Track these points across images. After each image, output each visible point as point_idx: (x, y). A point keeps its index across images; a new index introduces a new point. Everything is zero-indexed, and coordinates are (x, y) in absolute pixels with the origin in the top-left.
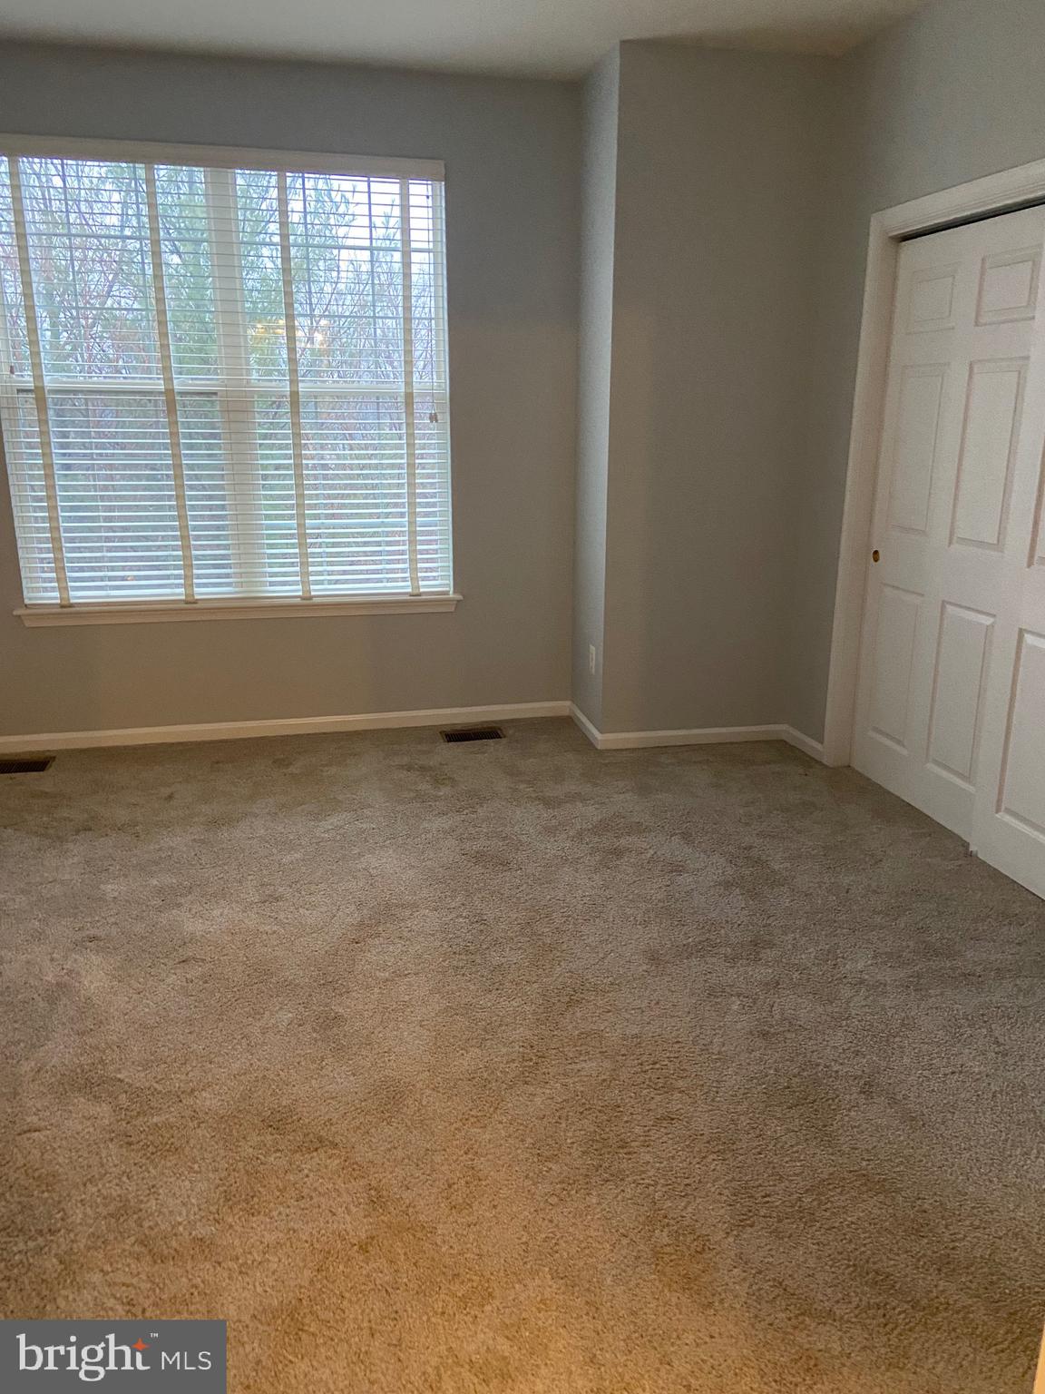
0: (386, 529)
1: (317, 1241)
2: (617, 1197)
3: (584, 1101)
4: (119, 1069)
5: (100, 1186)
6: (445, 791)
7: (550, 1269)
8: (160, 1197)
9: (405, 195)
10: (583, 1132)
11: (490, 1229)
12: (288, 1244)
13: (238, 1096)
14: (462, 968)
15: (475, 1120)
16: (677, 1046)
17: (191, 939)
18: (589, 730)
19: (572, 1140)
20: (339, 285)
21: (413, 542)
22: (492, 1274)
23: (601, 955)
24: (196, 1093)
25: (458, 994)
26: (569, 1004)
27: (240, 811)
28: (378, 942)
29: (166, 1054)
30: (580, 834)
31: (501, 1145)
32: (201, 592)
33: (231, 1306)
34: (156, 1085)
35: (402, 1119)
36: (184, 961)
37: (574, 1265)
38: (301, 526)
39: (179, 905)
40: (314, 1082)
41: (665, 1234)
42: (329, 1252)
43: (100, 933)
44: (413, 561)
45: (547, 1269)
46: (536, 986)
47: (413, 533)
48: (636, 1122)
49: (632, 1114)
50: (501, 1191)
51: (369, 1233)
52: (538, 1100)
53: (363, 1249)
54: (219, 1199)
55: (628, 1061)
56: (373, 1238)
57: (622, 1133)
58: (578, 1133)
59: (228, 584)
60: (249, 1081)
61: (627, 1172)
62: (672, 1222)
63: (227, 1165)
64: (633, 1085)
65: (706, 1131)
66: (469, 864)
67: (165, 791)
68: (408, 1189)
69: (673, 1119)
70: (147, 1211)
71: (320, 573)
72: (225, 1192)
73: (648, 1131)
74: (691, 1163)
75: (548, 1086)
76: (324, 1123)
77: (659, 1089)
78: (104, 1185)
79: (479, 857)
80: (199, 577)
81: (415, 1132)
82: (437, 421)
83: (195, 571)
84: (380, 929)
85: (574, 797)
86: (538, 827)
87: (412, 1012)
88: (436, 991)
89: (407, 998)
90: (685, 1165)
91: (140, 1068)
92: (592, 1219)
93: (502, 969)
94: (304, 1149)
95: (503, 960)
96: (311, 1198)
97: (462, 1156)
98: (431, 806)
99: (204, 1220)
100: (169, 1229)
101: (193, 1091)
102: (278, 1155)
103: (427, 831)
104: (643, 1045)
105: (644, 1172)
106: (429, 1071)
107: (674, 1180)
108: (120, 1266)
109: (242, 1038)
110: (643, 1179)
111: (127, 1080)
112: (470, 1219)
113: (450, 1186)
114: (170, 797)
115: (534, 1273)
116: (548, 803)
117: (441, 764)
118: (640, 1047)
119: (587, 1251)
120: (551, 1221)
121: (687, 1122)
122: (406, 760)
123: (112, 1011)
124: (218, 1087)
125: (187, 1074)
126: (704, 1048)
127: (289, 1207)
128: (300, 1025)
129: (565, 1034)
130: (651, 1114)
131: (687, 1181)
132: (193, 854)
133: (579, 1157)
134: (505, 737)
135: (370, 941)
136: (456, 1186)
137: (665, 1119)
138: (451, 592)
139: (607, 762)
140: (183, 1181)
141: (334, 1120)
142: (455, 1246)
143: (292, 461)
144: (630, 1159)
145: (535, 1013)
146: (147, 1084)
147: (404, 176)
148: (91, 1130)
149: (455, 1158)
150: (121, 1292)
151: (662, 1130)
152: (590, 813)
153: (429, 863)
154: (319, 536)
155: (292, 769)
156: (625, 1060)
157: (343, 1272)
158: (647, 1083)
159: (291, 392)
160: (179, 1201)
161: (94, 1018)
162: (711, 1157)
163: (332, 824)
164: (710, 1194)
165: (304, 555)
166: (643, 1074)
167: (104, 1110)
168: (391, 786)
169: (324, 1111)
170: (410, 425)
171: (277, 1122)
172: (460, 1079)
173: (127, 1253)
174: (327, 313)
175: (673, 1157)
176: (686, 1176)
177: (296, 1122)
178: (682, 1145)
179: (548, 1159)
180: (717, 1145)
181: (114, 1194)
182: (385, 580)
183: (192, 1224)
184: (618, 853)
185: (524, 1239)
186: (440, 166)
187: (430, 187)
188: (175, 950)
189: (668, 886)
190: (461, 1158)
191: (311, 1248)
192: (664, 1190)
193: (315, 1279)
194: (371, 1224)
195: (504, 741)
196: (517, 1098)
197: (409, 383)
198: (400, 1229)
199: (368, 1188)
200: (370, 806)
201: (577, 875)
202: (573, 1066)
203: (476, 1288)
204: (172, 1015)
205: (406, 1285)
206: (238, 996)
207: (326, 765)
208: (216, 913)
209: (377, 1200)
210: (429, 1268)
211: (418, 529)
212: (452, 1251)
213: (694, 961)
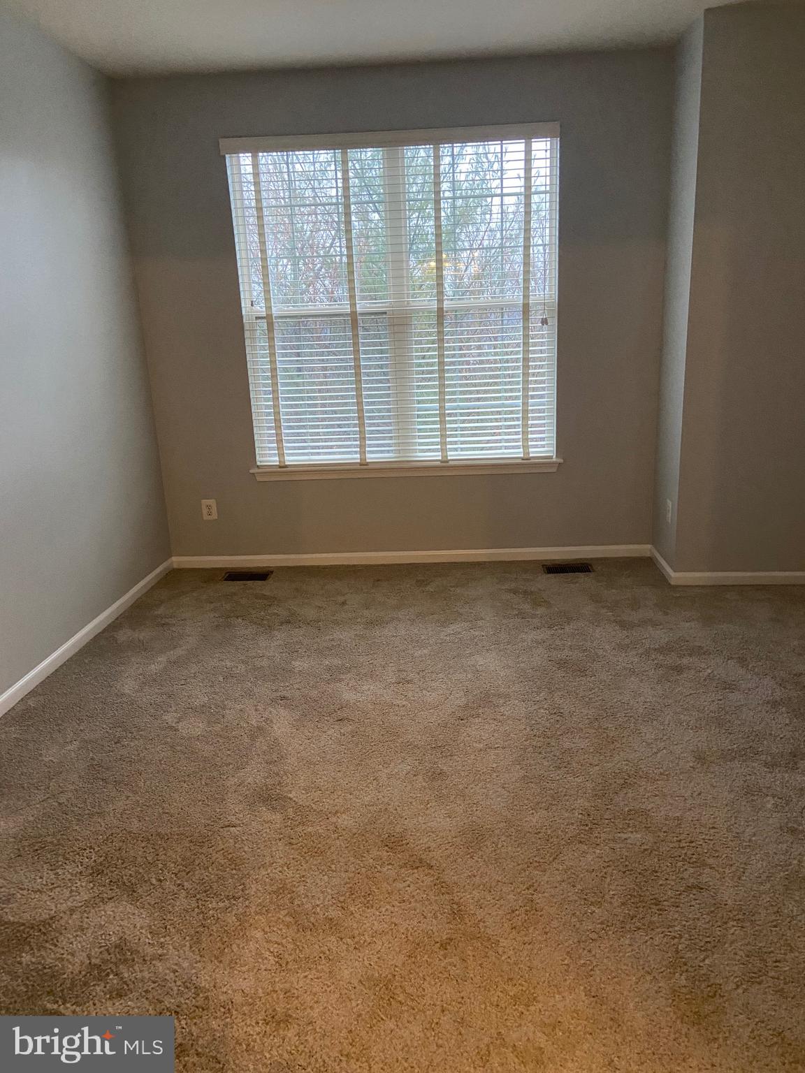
0: (505, 409)
1: (411, 935)
2: (646, 942)
3: (627, 863)
4: (291, 791)
5: (269, 871)
6: (540, 611)
7: (585, 988)
8: (308, 885)
9: (528, 151)
10: (624, 888)
11: (540, 949)
12: (390, 933)
13: (366, 820)
14: (540, 747)
15: (538, 864)
16: (713, 831)
17: (347, 705)
18: (664, 568)
19: (614, 892)
20: (491, 224)
21: (525, 418)
22: (538, 983)
23: (655, 750)
24: (339, 814)
25: (534, 767)
26: (623, 786)
27: (390, 616)
28: (477, 721)
29: (322, 784)
30: (647, 653)
31: (556, 887)
32: (371, 457)
33: (346, 971)
34: (313, 806)
35: (482, 856)
36: (340, 720)
37: (605, 988)
38: (442, 408)
39: (340, 680)
40: (420, 818)
41: (683, 977)
42: (418, 944)
43: (288, 694)
44: (525, 433)
45: (582, 988)
46: (597, 768)
47: (525, 412)
48: (670, 887)
49: (667, 879)
50: (552, 922)
51: (449, 936)
52: (589, 857)
53: (443, 946)
54: (346, 892)
55: (668, 837)
56: (451, 940)
57: (656, 894)
58: (619, 888)
59: (388, 452)
60: (375, 811)
61: (657, 925)
62: (690, 969)
63: (354, 869)
64: (670, 857)
65: (729, 902)
66: (554, 669)
67: (341, 599)
68: (481, 908)
69: (702, 889)
70: (297, 893)
71: (456, 443)
72: (351, 888)
73: (680, 894)
74: (713, 926)
75: (598, 847)
76: (425, 850)
77: (692, 863)
78: (271, 871)
79: (562, 664)
80: (370, 446)
81: (490, 867)
82: (547, 324)
83: (367, 442)
84: (480, 711)
85: (644, 623)
86: (613, 644)
87: (497, 776)
88: (518, 763)
89: (495, 765)
90: (707, 926)
91: (303, 792)
92: (624, 956)
93: (571, 752)
94: (408, 866)
95: (573, 746)
96: (410, 903)
97: (524, 890)
98: (529, 621)
99: (335, 906)
100: (311, 908)
101: (337, 812)
102: (390, 867)
103: (523, 640)
104: (683, 826)
105: (671, 927)
106: (505, 822)
107: (696, 936)
108: (275, 929)
109: (374, 780)
110: (671, 932)
111: (294, 799)
112: (526, 939)
113: (513, 912)
114: (344, 603)
115: (571, 989)
116: (623, 625)
117: (540, 590)
118: (680, 828)
119: (616, 980)
120: (590, 951)
121: (714, 893)
122: (513, 585)
123: (290, 749)
124: (354, 812)
125: (334, 800)
126: (737, 835)
127: (393, 906)
128: (415, 775)
129: (617, 808)
130: (683, 881)
131: (708, 939)
132: (354, 644)
133: (618, 906)
134: (594, 571)
135: (471, 719)
136: (517, 912)
137: (695, 888)
138: (554, 457)
139: (678, 595)
140: (324, 876)
141: (432, 848)
142: (512, 957)
143: (437, 360)
144: (661, 914)
145: (594, 789)
146: (307, 804)
147: (528, 137)
148: (268, 831)
149: (519, 891)
150: (274, 948)
151: (691, 896)
152: (661, 636)
153: (522, 665)
154: (455, 415)
155: (430, 588)
156: (667, 836)
157: (427, 961)
158: (683, 856)
159: (438, 308)
160: (319, 890)
161: (278, 754)
162: (731, 923)
163: (453, 630)
164: (726, 953)
165: (443, 429)
166: (680, 849)
167: (277, 817)
168: (500, 605)
169: (426, 840)
170: (526, 328)
171: (394, 843)
172: (529, 832)
173: (280, 921)
174: (481, 247)
175: (698, 919)
176: (708, 935)
177: (405, 846)
178: (707, 910)
179: (592, 904)
180: (738, 914)
181: (277, 877)
182: (503, 448)
183: (326, 908)
184: (679, 669)
185: (566, 962)
186: (557, 125)
187: (549, 143)
188: (335, 711)
189: (721, 700)
190: (523, 892)
191: (406, 939)
192: (687, 943)
193: (406, 962)
194: (451, 929)
195: (592, 575)
196: (572, 852)
197: (526, 296)
198: (472, 937)
199: (452, 902)
200: (482, 619)
201: (641, 684)
202: (622, 835)
203: (525, 991)
204: (328, 757)
205: (472, 979)
206: (373, 749)
207: (454, 586)
208: (365, 688)
209: (457, 913)
210: (490, 970)
211: (530, 408)
212: (509, 960)
213: (736, 764)
